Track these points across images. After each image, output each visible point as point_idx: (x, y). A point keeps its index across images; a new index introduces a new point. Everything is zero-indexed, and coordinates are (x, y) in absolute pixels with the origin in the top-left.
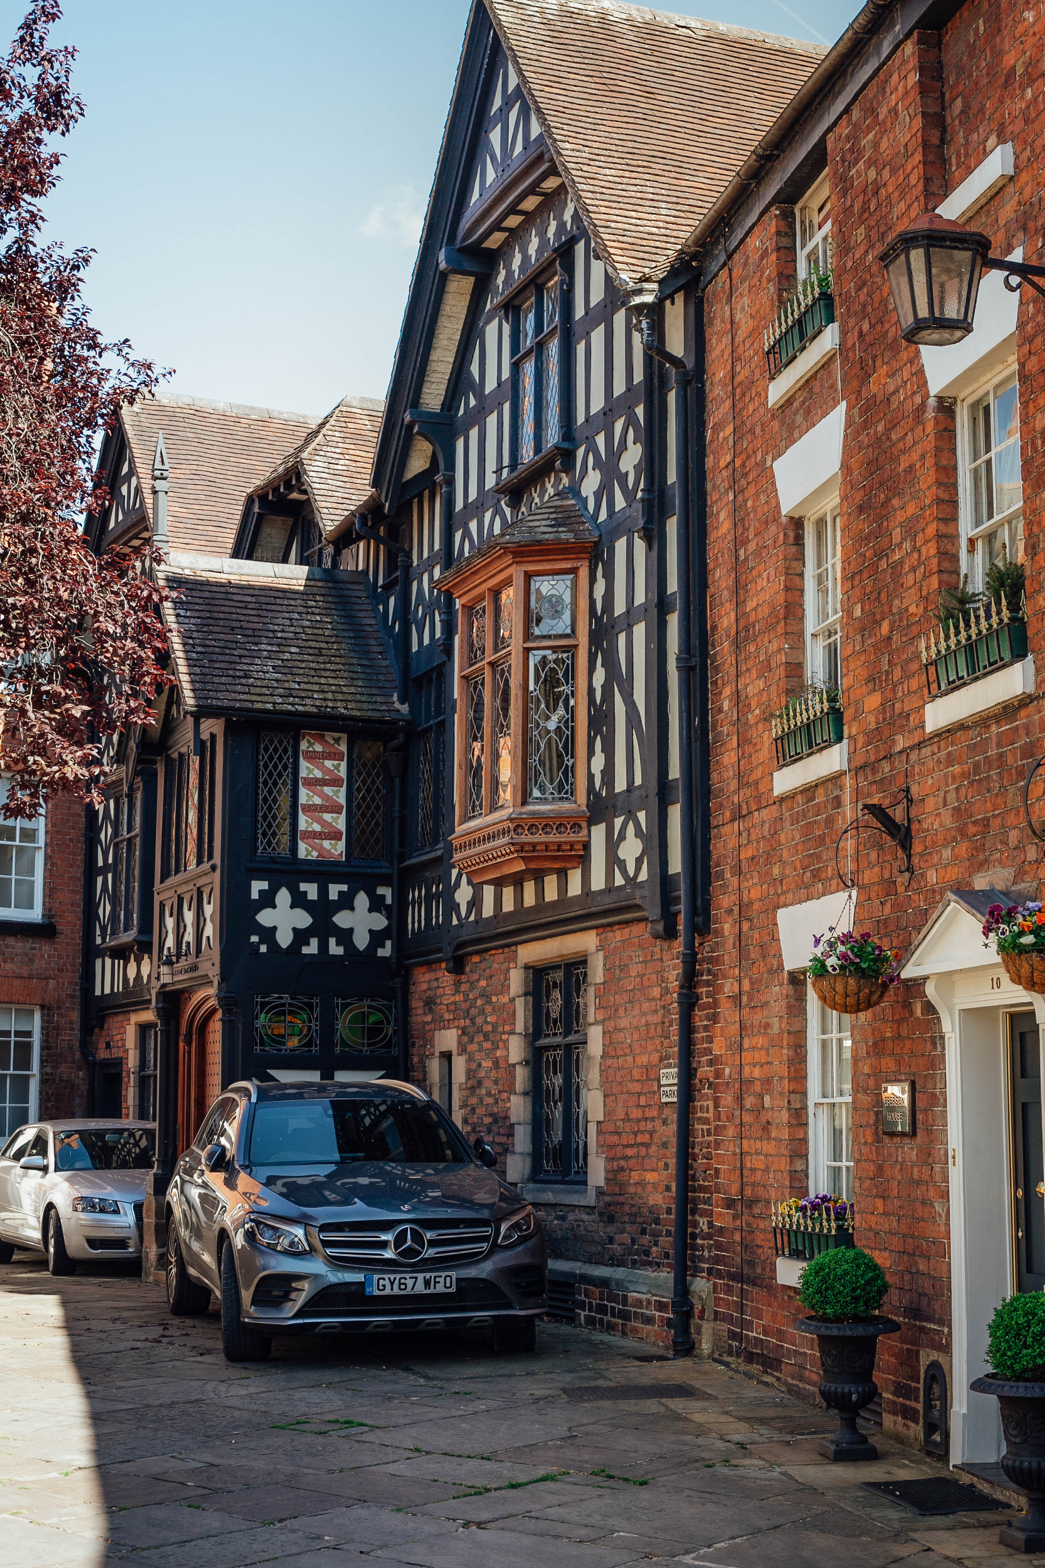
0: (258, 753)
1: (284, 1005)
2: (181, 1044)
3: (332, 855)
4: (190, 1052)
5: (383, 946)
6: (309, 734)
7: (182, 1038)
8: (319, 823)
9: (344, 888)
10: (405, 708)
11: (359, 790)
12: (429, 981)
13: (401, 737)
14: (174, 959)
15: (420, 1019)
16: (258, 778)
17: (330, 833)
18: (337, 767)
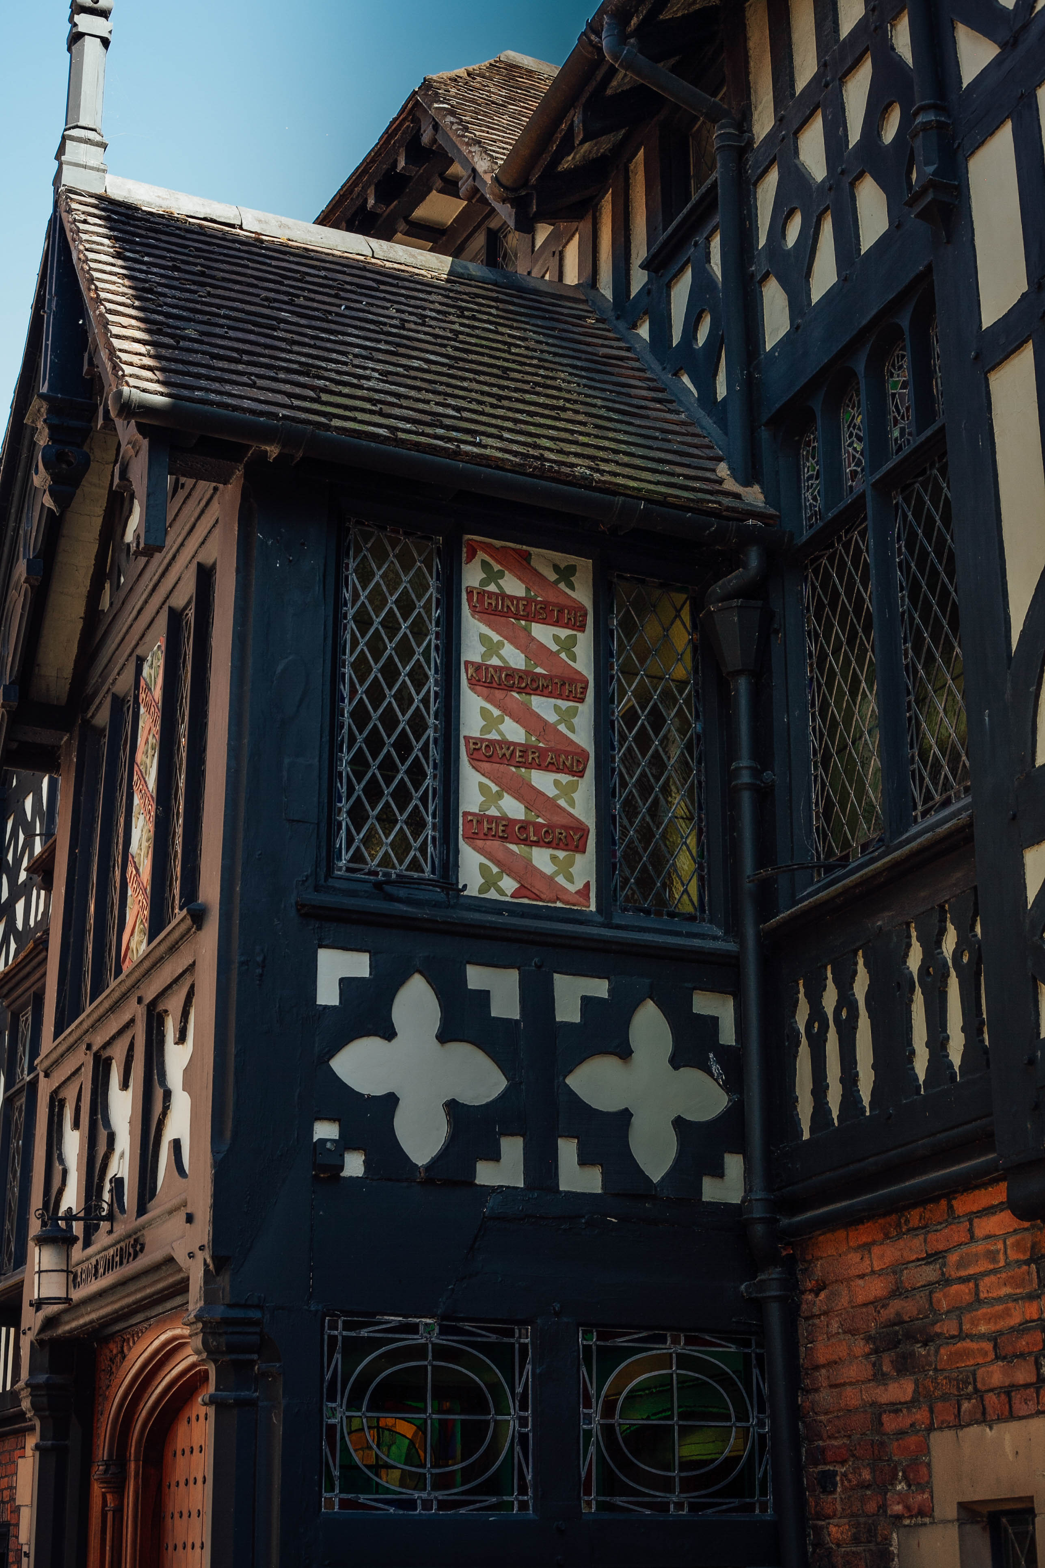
0: (340, 582)
1: (419, 1352)
2: (97, 1490)
3: (559, 893)
4: (119, 1511)
5: (719, 1172)
6: (487, 548)
7: (98, 1470)
8: (519, 797)
9: (600, 988)
10: (754, 495)
11: (630, 717)
12: (897, 1268)
13: (754, 559)
14: (78, 1228)
15: (852, 1397)
16: (337, 649)
17: (550, 828)
18: (568, 645)
